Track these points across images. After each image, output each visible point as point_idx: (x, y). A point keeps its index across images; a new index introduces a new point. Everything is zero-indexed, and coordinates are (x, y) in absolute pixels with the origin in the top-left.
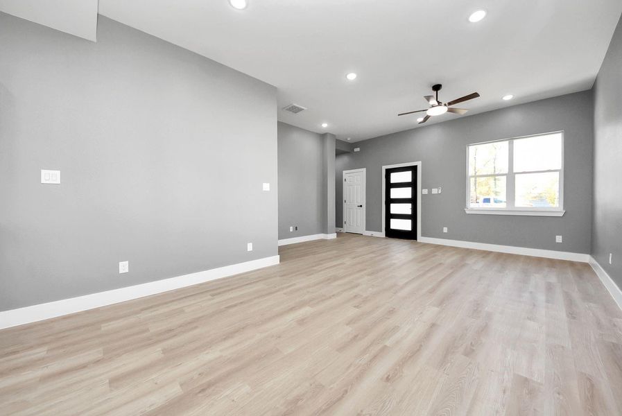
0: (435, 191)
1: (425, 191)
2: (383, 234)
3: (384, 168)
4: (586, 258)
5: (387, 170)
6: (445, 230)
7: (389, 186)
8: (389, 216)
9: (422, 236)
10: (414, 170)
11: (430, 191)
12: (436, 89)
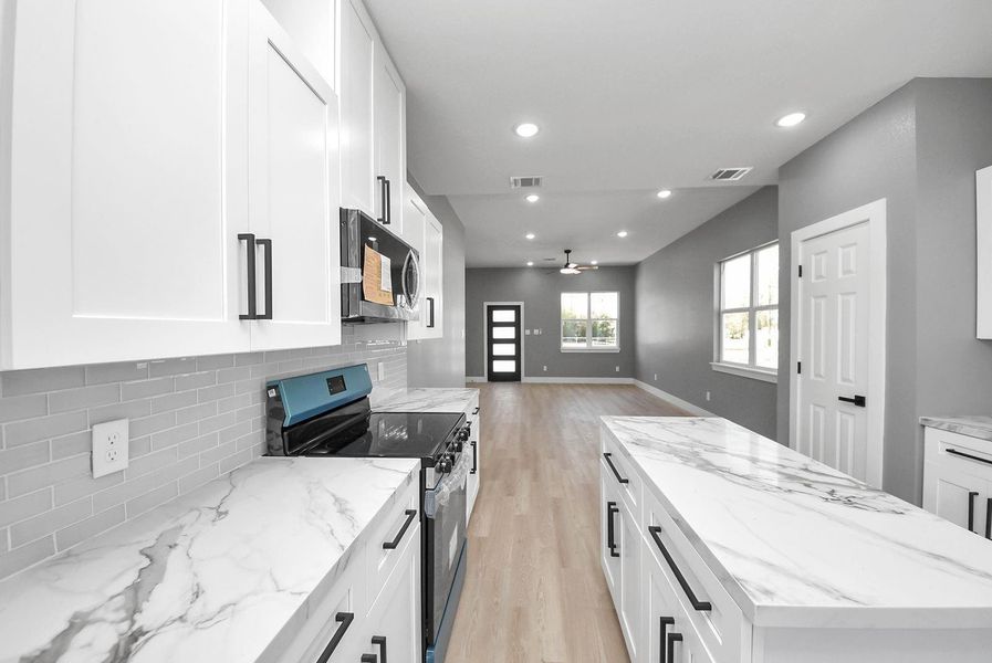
0: (536, 332)
1: (528, 332)
2: (485, 379)
3: (486, 304)
4: (630, 381)
5: (488, 307)
6: (545, 368)
7: (491, 324)
8: (492, 358)
9: (526, 376)
10: (517, 309)
11: (532, 332)
12: (568, 252)
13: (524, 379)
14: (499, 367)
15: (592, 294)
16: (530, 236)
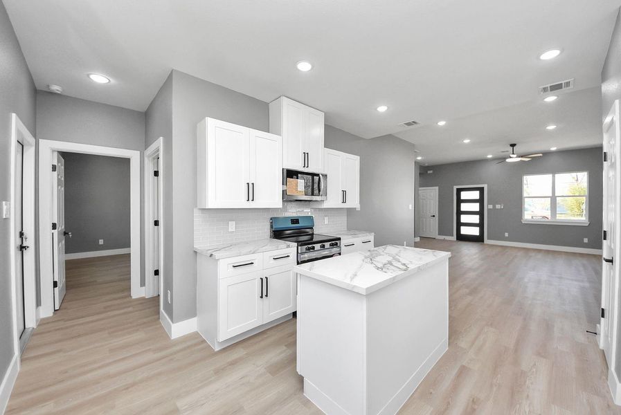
0: (498, 206)
1: (490, 207)
2: (454, 238)
3: (455, 187)
5: (457, 189)
6: (506, 235)
7: (459, 201)
8: (459, 224)
9: (488, 239)
10: (481, 190)
11: (494, 206)
12: (513, 145)
13: (486, 241)
14: (465, 231)
15: (556, 175)
16: (467, 141)
